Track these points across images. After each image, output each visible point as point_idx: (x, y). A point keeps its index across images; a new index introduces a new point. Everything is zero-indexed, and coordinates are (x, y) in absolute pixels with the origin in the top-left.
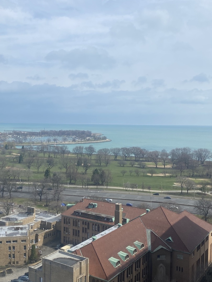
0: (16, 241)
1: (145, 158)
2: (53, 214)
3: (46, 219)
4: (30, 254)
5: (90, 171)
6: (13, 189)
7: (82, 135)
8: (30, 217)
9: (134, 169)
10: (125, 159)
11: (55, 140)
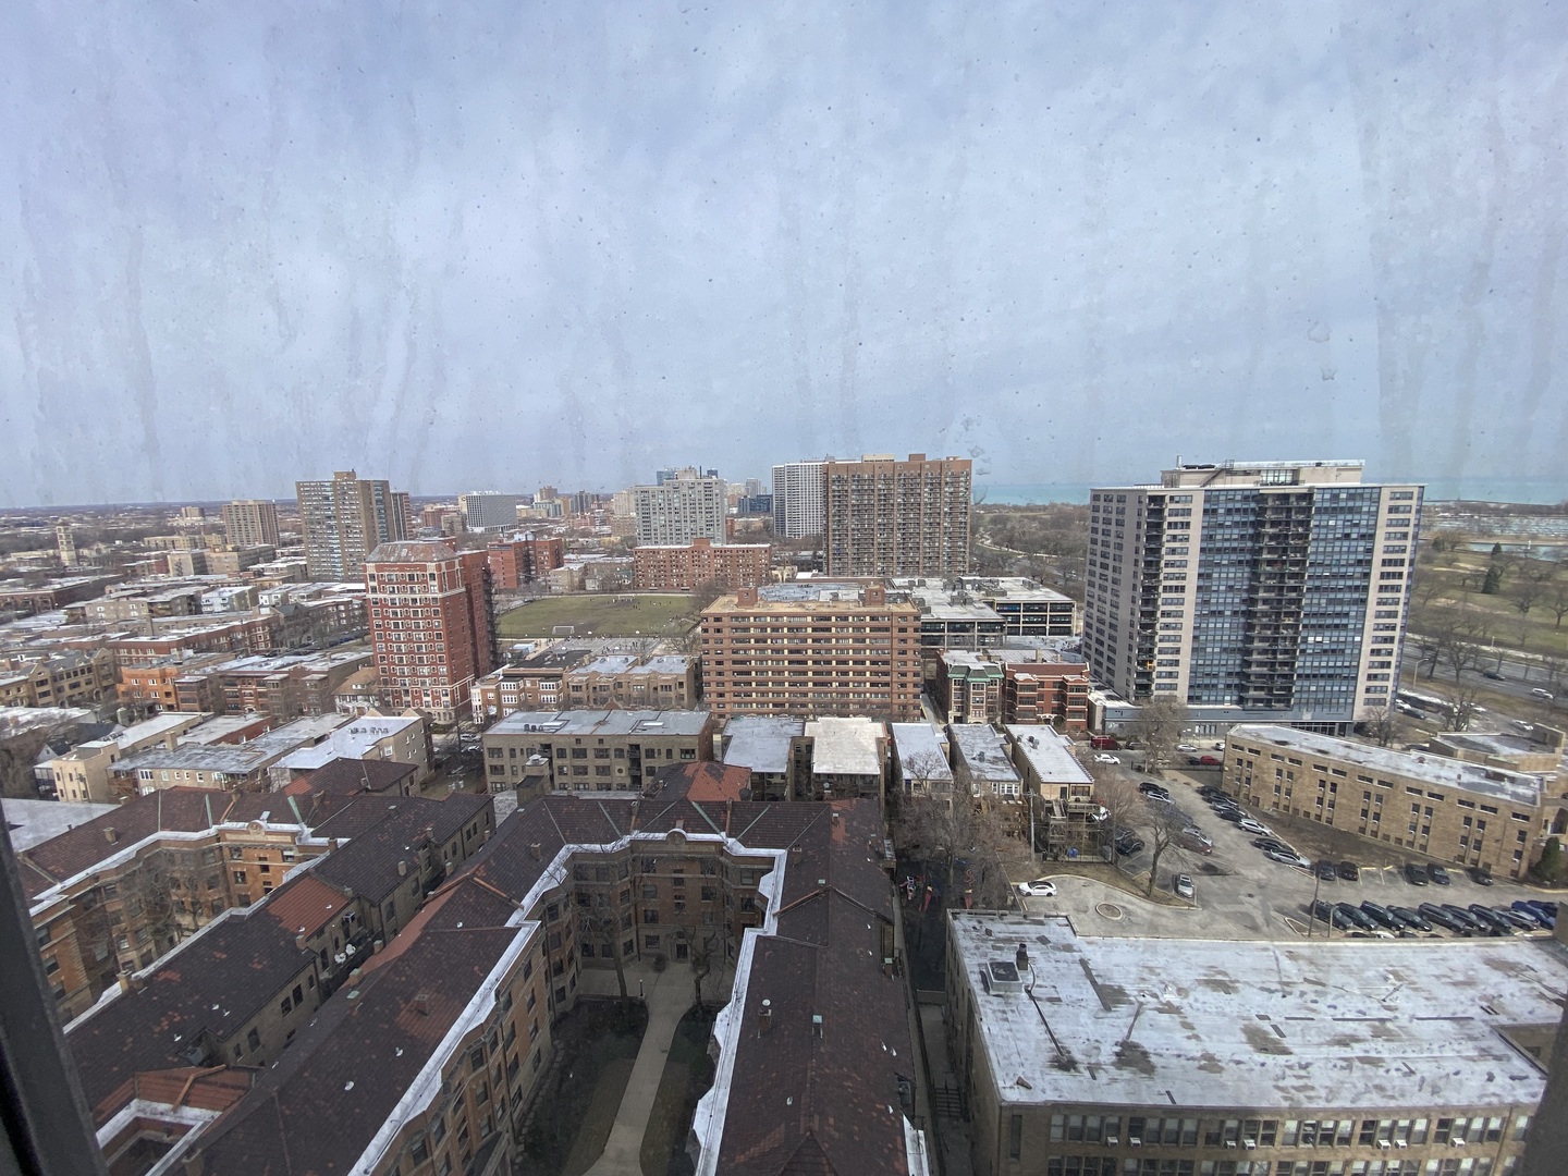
0: (1494, 810)
4: (1537, 857)
8: (1542, 755)
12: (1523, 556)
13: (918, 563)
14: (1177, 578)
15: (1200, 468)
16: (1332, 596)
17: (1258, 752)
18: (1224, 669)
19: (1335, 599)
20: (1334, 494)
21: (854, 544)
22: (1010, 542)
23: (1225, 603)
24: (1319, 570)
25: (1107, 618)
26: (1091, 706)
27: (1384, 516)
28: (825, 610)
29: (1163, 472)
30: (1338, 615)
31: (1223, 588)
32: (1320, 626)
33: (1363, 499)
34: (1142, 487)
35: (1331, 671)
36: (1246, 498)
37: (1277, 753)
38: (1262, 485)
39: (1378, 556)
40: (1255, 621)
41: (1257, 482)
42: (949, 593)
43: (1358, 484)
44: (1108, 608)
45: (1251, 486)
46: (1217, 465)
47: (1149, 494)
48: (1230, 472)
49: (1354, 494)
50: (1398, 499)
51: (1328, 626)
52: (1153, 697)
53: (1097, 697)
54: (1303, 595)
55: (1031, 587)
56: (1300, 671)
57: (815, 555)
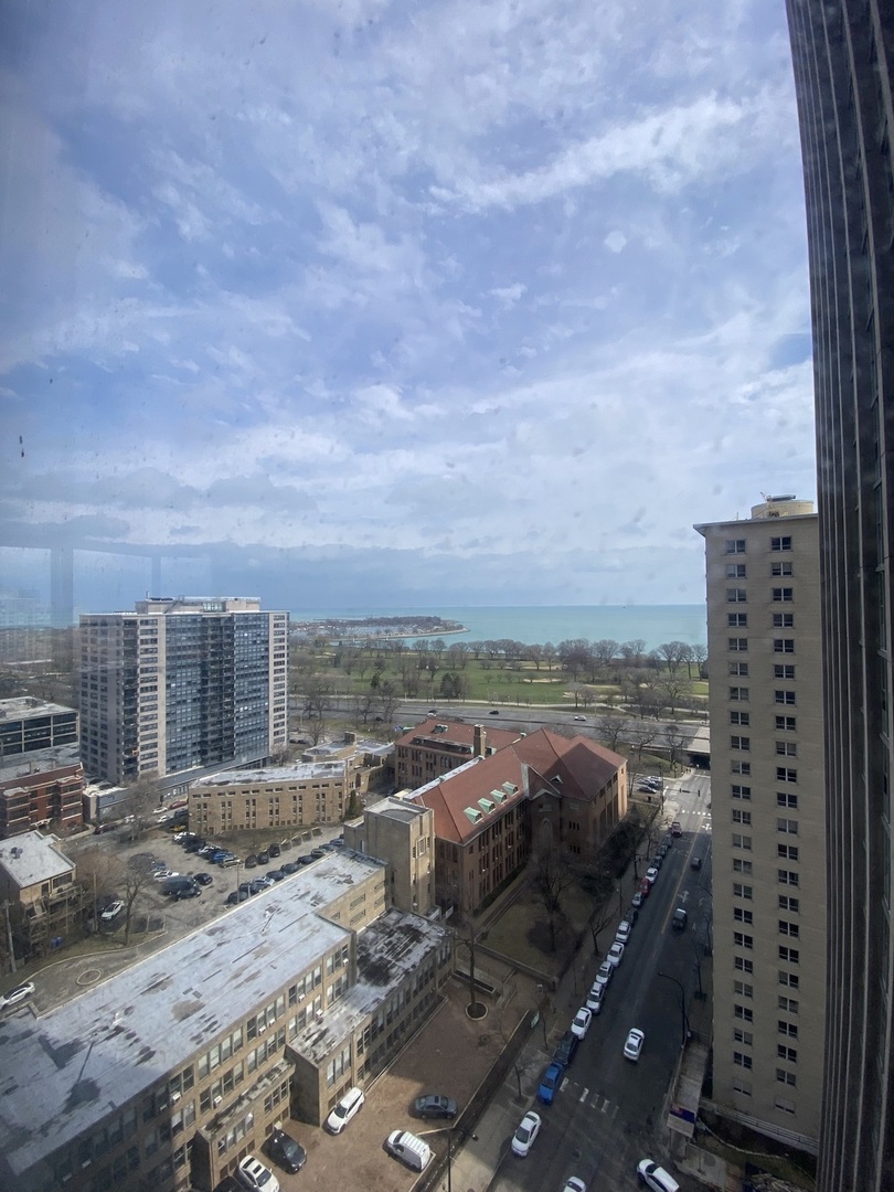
0: (327, 785)
1: (521, 656)
2: (384, 742)
3: (372, 751)
4: (348, 805)
5: (438, 677)
6: (325, 707)
7: (428, 623)
8: (348, 748)
9: (504, 673)
10: (491, 657)
11: (387, 631)
14: (151, 681)
15: (163, 600)
16: (250, 680)
17: (209, 795)
18: (190, 742)
20: (245, 617)
23: (186, 694)
24: (242, 665)
25: (99, 720)
26: (86, 800)
27: (272, 629)
30: (255, 691)
32: (246, 700)
33: (261, 620)
34: (119, 614)
35: (254, 727)
36: (195, 621)
37: (221, 791)
38: (204, 612)
41: (201, 610)
43: (260, 611)
44: (99, 712)
45: (198, 613)
46: (174, 599)
47: (125, 618)
48: (183, 603)
49: (257, 617)
50: (277, 620)
51: (250, 699)
52: (138, 777)
53: (92, 791)
54: (234, 681)
56: (237, 732)
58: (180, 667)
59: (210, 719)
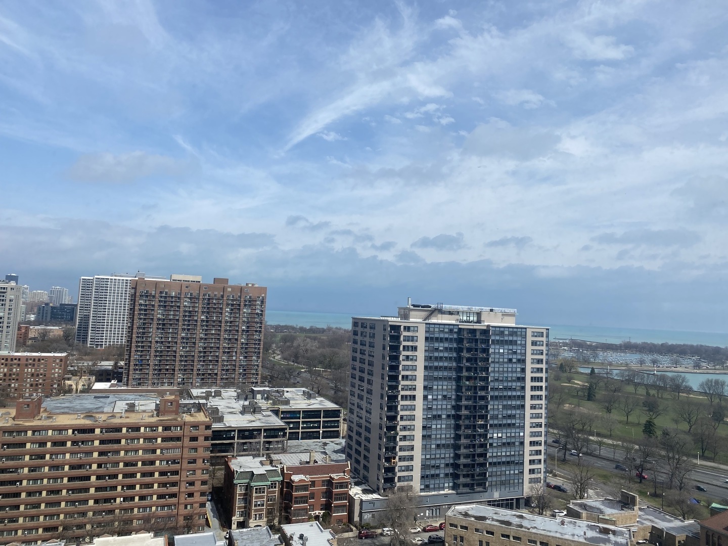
2: (676, 516)
3: (662, 525)
8: (627, 513)
12: (605, 376)
13: (216, 374)
14: (410, 389)
15: (422, 307)
16: (505, 403)
17: (466, 528)
18: (443, 461)
19: (507, 405)
20: (501, 331)
21: (156, 356)
22: (296, 358)
23: (442, 409)
24: (496, 384)
25: (363, 422)
26: (351, 500)
27: (529, 348)
28: (117, 421)
29: (400, 308)
30: (510, 417)
31: (440, 397)
32: (500, 425)
33: (517, 336)
34: (386, 318)
35: (508, 459)
36: (451, 331)
37: (478, 527)
38: (460, 322)
39: (529, 375)
40: (461, 422)
41: (457, 320)
42: (241, 402)
43: (514, 325)
44: (364, 413)
45: (454, 322)
46: (433, 306)
47: (390, 323)
48: (441, 311)
49: (513, 331)
50: (536, 336)
51: (505, 425)
52: (396, 488)
53: (356, 492)
54: (488, 402)
55: (309, 397)
56: (490, 460)
57: (116, 365)
58: (436, 379)
59: (463, 441)
